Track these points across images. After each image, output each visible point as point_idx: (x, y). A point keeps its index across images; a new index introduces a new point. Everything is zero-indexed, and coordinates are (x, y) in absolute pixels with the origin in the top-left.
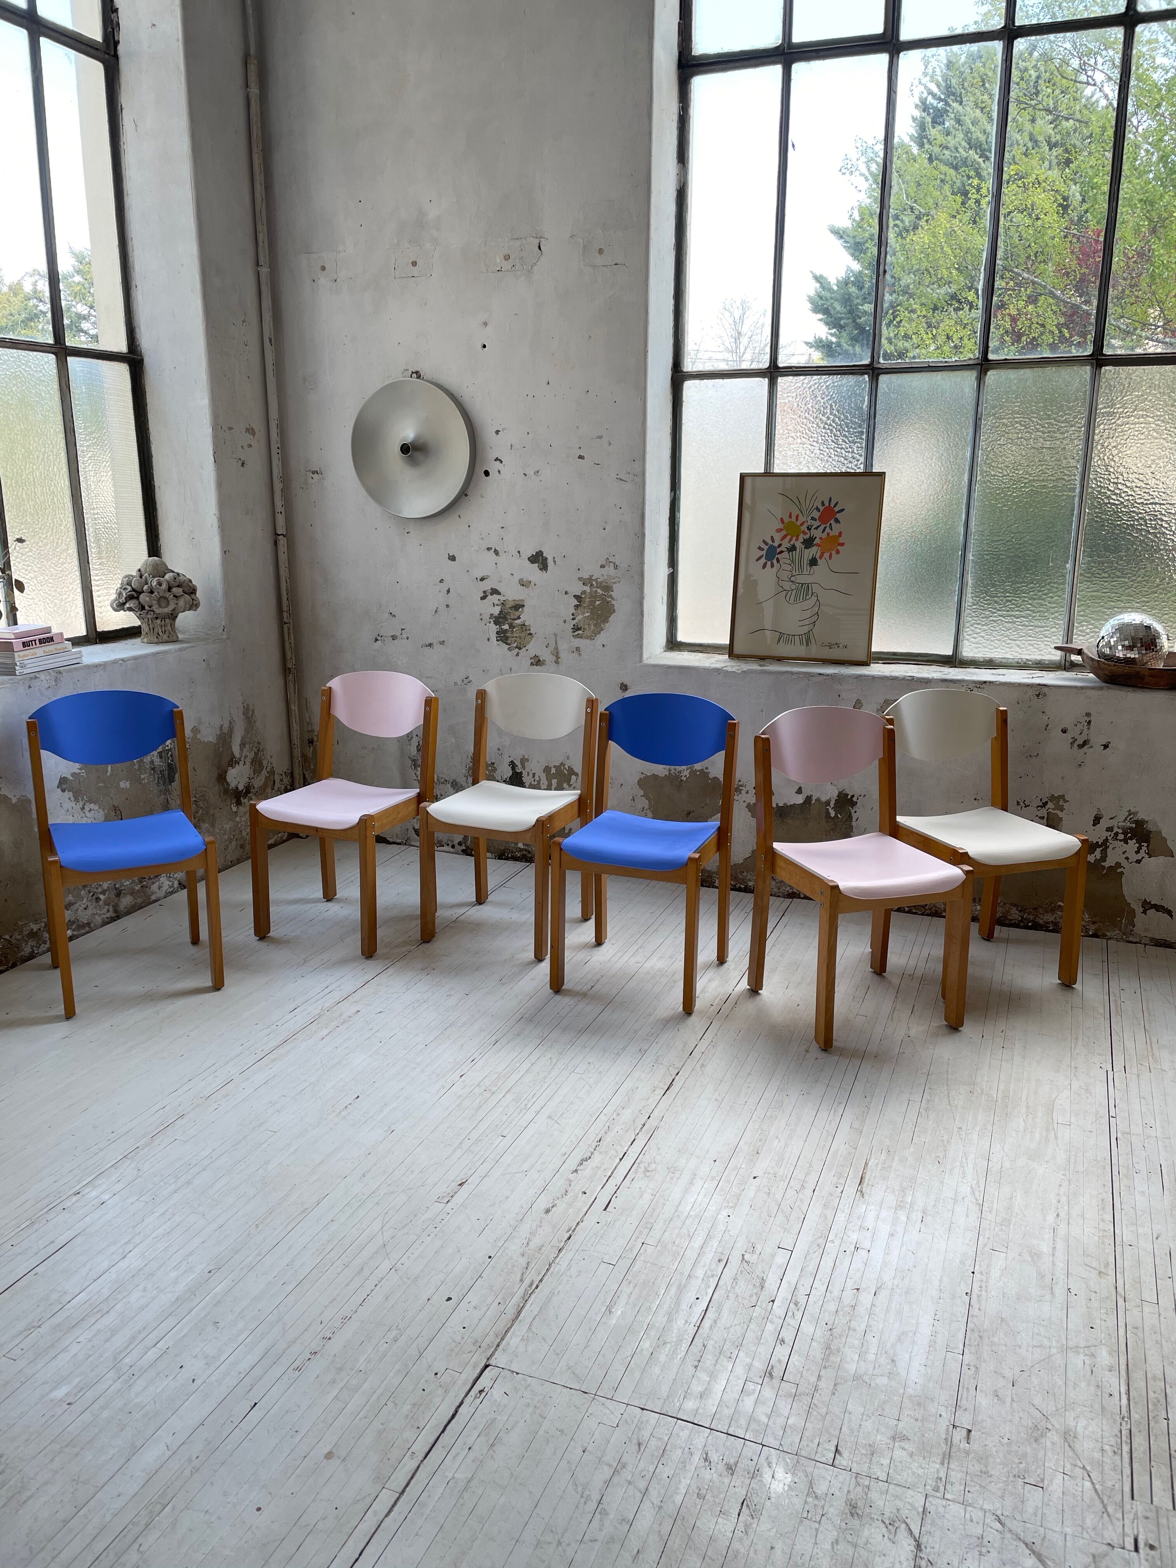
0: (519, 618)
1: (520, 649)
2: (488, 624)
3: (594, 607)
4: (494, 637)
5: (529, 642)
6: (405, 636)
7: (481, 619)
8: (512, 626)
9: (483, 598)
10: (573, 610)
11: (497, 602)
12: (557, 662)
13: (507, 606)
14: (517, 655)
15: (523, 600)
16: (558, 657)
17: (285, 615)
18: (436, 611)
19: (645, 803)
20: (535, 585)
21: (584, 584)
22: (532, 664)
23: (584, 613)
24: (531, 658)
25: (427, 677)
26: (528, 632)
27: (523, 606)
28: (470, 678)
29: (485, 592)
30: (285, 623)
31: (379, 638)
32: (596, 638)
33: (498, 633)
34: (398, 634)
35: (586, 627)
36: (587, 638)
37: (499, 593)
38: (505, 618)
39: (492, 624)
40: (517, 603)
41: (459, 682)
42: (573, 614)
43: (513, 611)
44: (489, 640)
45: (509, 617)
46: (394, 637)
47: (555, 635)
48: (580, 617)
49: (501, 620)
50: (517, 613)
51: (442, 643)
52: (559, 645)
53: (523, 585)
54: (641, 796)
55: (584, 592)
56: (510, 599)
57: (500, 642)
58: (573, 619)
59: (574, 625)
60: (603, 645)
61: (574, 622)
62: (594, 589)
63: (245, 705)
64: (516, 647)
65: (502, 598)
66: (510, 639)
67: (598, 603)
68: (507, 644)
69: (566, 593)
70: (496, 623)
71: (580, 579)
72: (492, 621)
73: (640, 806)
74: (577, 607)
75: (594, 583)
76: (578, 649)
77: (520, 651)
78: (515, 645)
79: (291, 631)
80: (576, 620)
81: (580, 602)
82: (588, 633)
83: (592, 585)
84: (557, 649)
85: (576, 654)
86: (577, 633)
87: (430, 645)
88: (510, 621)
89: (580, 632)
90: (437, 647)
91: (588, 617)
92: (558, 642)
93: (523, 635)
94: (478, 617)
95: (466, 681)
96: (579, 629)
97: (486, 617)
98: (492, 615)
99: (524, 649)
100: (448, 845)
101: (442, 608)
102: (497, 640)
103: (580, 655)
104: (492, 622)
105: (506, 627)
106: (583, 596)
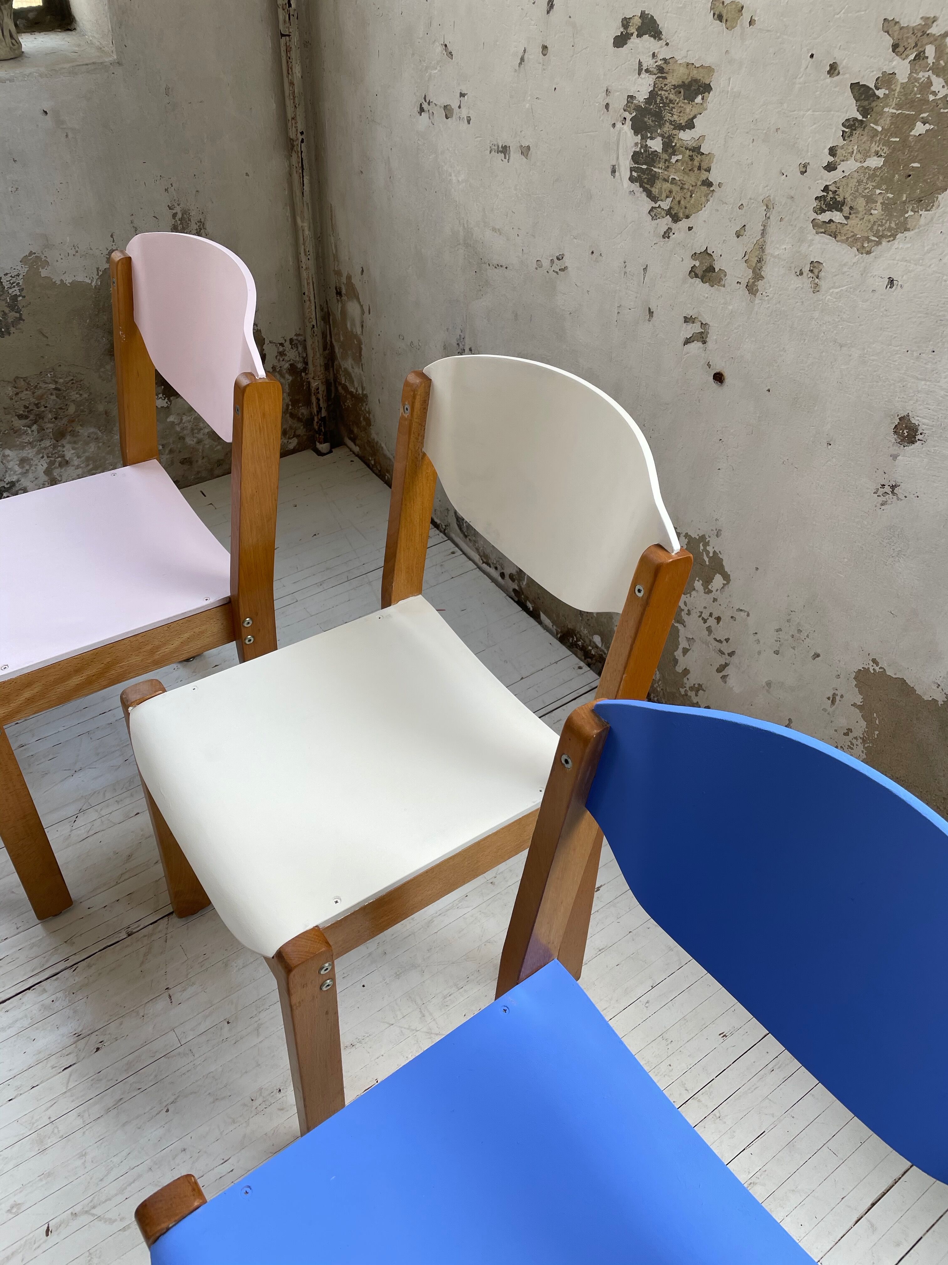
0: (690, 125)
1: (676, 219)
2: (619, 125)
3: (904, 140)
4: (625, 164)
5: (698, 207)
6: (464, 113)
7: (607, 106)
8: (669, 146)
9: (620, 41)
10: (834, 137)
11: (648, 62)
12: (751, 289)
13: (673, 80)
14: (667, 235)
15: (710, 70)
16: (758, 276)
17: (281, 15)
18: (522, 59)
19: (860, 727)
20: (751, 23)
21: (895, 47)
22: (693, 272)
23: (866, 155)
24: (695, 256)
25: (494, 230)
26: (704, 175)
27: (707, 88)
28: (567, 261)
29: (626, 23)
30: (282, 35)
31: (425, 106)
32: (877, 250)
33: (636, 157)
34: (454, 105)
35: (861, 203)
36: (853, 241)
37: (657, 34)
38: (659, 117)
39: (627, 128)
40: (695, 74)
41: (546, 263)
42: (833, 151)
43: (679, 99)
44: (614, 171)
45: (668, 116)
46: (448, 112)
47: (768, 206)
48: (849, 166)
49: (649, 120)
50: (688, 108)
51: (525, 151)
52: (769, 239)
53: (720, 18)
54: (854, 705)
55: (887, 79)
56: (680, 58)
57: (636, 187)
58: (830, 167)
59: (826, 189)
60: (891, 282)
61: (830, 178)
62: (923, 76)
63: (178, 209)
64: (669, 212)
65: (665, 53)
66: (658, 184)
67: (920, 129)
68: (650, 195)
69: (833, 69)
70: (638, 127)
71: (889, 25)
72: (629, 117)
73: (842, 722)
74: (851, 126)
75: (930, 51)
76: (815, 268)
77: (674, 226)
78: (665, 205)
79: (294, 54)
80: (836, 175)
81: (865, 112)
82: (857, 226)
83: (920, 56)
84: (762, 249)
85: (805, 282)
86: (826, 216)
87: (504, 150)
88: (667, 128)
89: (837, 217)
90: (515, 155)
91: (873, 174)
92: (770, 230)
93: (690, 180)
94: (601, 98)
95: (557, 265)
96: (836, 205)
97: (618, 102)
98: (631, 97)
99: (684, 224)
100: (496, 568)
101: (534, 53)
102: (632, 179)
103: (816, 288)
104: (629, 123)
105: (656, 145)
106: (880, 93)
